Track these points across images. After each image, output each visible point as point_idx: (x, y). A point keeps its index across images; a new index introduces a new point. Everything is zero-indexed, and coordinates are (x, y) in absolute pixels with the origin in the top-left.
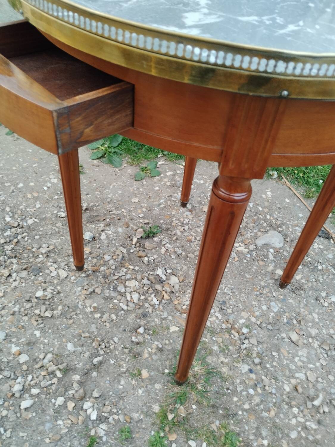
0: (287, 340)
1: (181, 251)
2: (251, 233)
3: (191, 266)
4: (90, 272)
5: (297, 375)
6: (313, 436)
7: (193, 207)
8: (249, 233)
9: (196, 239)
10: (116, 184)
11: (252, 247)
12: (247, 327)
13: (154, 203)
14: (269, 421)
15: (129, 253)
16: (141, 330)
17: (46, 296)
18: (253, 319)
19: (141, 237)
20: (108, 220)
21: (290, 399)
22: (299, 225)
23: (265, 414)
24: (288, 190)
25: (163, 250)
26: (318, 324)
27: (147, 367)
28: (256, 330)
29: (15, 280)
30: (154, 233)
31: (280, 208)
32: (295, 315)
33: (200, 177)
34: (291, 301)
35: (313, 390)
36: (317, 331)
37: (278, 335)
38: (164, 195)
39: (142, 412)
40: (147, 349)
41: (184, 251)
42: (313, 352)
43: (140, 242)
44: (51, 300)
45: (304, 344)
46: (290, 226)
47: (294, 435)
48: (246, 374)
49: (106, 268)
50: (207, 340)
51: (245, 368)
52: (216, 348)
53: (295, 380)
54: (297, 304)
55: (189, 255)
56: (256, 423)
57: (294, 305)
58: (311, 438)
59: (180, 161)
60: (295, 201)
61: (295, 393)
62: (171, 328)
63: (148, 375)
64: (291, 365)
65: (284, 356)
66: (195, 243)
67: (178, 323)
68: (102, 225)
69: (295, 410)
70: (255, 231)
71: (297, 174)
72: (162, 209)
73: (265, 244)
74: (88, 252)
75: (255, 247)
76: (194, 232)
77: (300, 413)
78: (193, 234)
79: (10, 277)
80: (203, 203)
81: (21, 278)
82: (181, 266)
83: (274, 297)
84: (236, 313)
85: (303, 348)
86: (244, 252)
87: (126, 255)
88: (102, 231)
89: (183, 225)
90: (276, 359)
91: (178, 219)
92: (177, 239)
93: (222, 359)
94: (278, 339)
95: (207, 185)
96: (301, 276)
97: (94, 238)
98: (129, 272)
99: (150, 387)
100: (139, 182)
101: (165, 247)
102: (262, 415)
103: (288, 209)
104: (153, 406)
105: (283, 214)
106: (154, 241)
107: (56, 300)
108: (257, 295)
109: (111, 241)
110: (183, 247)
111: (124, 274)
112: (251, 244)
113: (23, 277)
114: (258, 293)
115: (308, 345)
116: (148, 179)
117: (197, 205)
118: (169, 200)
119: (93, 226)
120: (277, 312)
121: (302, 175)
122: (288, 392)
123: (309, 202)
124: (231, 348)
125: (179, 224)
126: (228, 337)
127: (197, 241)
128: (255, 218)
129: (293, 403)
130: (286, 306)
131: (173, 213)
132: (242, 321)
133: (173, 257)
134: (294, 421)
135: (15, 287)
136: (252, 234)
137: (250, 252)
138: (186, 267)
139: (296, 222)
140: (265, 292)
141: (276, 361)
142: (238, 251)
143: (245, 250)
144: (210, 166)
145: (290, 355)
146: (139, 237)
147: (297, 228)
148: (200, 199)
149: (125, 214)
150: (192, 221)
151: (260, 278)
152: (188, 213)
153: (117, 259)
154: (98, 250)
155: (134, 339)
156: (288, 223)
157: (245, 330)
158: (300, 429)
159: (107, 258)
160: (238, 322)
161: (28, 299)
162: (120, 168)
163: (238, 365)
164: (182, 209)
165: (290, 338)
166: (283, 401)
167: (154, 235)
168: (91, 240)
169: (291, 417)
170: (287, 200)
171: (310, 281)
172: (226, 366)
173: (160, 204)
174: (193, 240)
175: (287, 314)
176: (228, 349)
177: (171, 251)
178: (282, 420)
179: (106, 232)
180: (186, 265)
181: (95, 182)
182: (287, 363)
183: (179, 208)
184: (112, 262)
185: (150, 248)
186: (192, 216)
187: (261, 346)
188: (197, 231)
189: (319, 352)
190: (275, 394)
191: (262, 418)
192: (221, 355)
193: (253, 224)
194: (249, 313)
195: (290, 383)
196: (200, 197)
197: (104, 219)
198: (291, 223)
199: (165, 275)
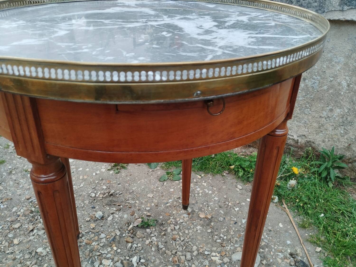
1: (163, 246)
2: (231, 246)
3: (164, 262)
4: (84, 243)
7: (193, 211)
8: (230, 246)
9: (180, 239)
10: (143, 181)
11: (226, 260)
13: (163, 201)
15: (121, 236)
17: (42, 253)
19: (137, 226)
20: (121, 206)
22: (283, 251)
24: (285, 216)
25: (147, 242)
29: (33, 235)
30: (148, 225)
31: (270, 231)
33: (211, 188)
38: (175, 196)
41: (165, 246)
43: (134, 230)
44: (44, 257)
46: (273, 250)
49: (97, 243)
55: (167, 251)
59: (201, 172)
60: (289, 227)
66: (177, 243)
68: (114, 209)
70: (236, 246)
71: (298, 203)
72: (167, 207)
74: (92, 227)
75: (229, 261)
76: (182, 233)
78: (181, 234)
79: (32, 232)
80: (203, 210)
81: (38, 235)
82: (155, 259)
86: (217, 263)
87: (117, 237)
88: (112, 214)
89: (176, 224)
91: (175, 219)
92: (165, 235)
95: (213, 196)
97: (102, 218)
98: (112, 252)
100: (162, 182)
101: (151, 239)
103: (278, 233)
105: (271, 237)
106: (146, 232)
107: (47, 258)
109: (114, 223)
110: (166, 242)
111: (106, 253)
112: (227, 257)
113: (39, 234)
116: (169, 182)
117: (197, 211)
118: (176, 201)
119: (108, 208)
121: (301, 205)
123: (303, 232)
125: (174, 223)
127: (180, 241)
128: (242, 233)
131: (174, 213)
133: (153, 249)
135: (30, 240)
136: (232, 248)
137: (222, 264)
138: (159, 261)
139: (281, 248)
142: (212, 260)
143: (218, 261)
144: (223, 181)
146: (135, 225)
147: (280, 254)
148: (202, 206)
149: (137, 205)
150: (186, 223)
152: (186, 215)
153: (109, 239)
154: (100, 228)
156: (273, 246)
159: (103, 235)
161: (30, 251)
162: (153, 170)
164: (183, 211)
167: (148, 226)
168: (100, 218)
170: (281, 225)
173: (168, 203)
174: (177, 239)
177: (154, 243)
179: (114, 215)
180: (160, 259)
181: (130, 176)
183: (180, 209)
184: (104, 240)
185: (138, 237)
186: (187, 219)
188: (184, 232)
193: (237, 239)
196: (203, 204)
197: (119, 204)
198: (275, 248)
199: (138, 263)
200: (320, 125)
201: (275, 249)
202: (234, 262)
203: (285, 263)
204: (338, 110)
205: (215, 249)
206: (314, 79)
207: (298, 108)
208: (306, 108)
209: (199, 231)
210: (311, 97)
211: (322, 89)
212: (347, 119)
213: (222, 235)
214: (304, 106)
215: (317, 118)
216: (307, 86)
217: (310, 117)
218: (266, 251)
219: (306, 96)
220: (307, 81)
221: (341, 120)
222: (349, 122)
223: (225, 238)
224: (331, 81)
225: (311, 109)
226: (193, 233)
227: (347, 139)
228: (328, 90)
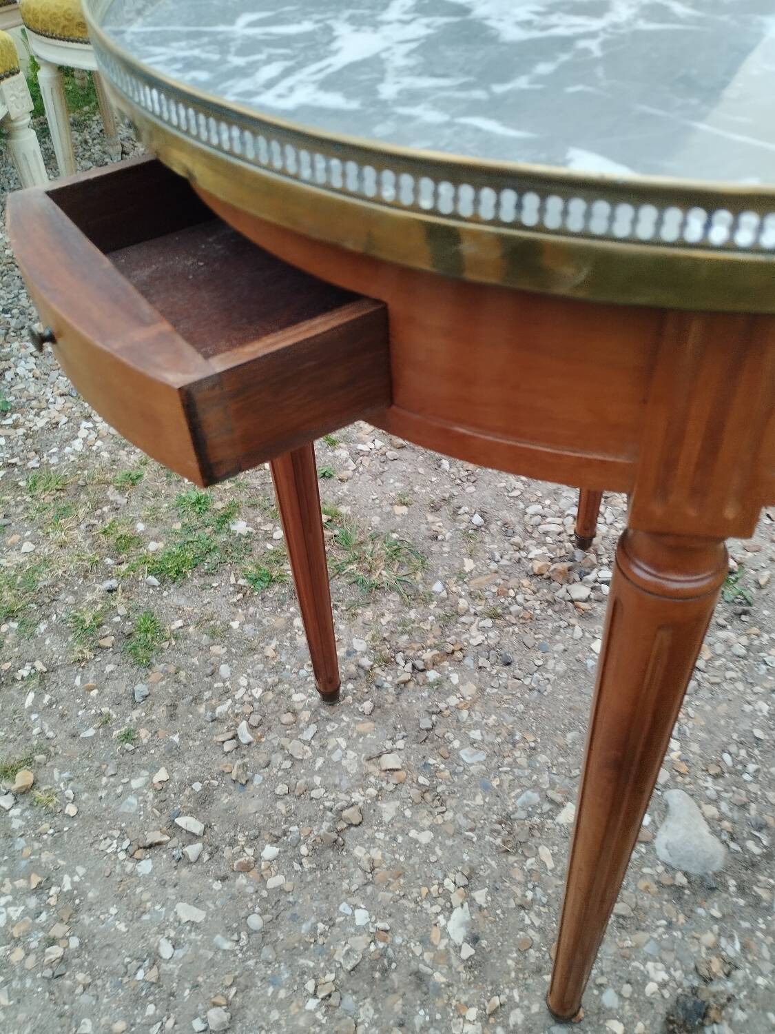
0: (389, 745)
2: (718, 792)
5: (313, 728)
6: (207, 700)
8: (719, 788)
12: (439, 683)
14: (261, 645)
16: (477, 520)
18: (453, 701)
21: (278, 694)
22: (753, 959)
23: (274, 643)
26: (404, 832)
27: (409, 515)
28: (429, 696)
32: (439, 789)
34: (479, 800)
35: (275, 743)
36: (387, 818)
37: (403, 733)
39: (346, 495)
40: (442, 521)
42: (345, 784)
45: (367, 774)
47: (225, 670)
48: (349, 645)
50: (432, 606)
51: (360, 645)
52: (413, 614)
53: (307, 719)
54: (467, 809)
56: (267, 624)
57: (465, 802)
58: (207, 695)
61: (283, 708)
62: (471, 561)
63: (397, 513)
64: (337, 726)
65: (357, 722)
67: (480, 574)
69: (257, 693)
70: (724, 804)
73: (667, 806)
77: (251, 699)
83: (499, 767)
84: (476, 674)
85: (360, 766)
90: (357, 705)
93: (388, 617)
94: (395, 728)
96: (550, 864)
99: (379, 510)
102: (275, 639)
104: (349, 508)
108: (511, 734)
111: (609, 521)
112: (673, 777)
114: (517, 738)
115: (362, 780)
120: (459, 757)
122: (290, 697)
124: (405, 637)
125: (756, 642)
126: (429, 642)
129: (270, 696)
130: (469, 782)
132: (455, 678)
134: (243, 681)
136: (711, 793)
140: (517, 754)
141: (353, 703)
145: (355, 735)
151: (561, 760)
155: (466, 509)
156: (762, 926)
157: (432, 675)
158: (228, 684)
160: (455, 671)
163: (368, 637)
165: (390, 752)
166: (280, 681)
169: (252, 680)
171: (526, 882)
172: (373, 618)
175: (447, 773)
176: (402, 633)
178: (254, 664)
182: (342, 720)
187: (392, 690)
189: (342, 796)
190: (297, 673)
191: (271, 638)
192: (395, 619)
194: (469, 698)
195: (304, 709)
197: (771, 515)
198: (759, 934)
199: (596, 581)
201: (753, 932)
202: (659, 796)
203: (704, 955)
205: (695, 747)
209: (748, 708)
213: (752, 767)
218: (735, 899)
223: (746, 777)
226: (736, 693)
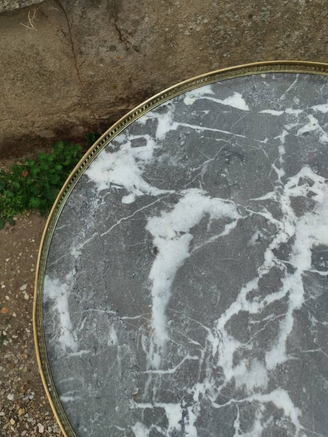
200: (277, 56)
204: (297, 33)
206: (263, 11)
207: (248, 51)
208: (258, 46)
210: (262, 32)
211: (275, 18)
212: (307, 37)
214: (254, 46)
215: (272, 51)
216: (255, 22)
217: (264, 54)
219: (255, 34)
220: (254, 17)
221: (301, 41)
222: (310, 39)
224: (285, 5)
225: (263, 46)
227: (308, 56)
228: (282, 16)
